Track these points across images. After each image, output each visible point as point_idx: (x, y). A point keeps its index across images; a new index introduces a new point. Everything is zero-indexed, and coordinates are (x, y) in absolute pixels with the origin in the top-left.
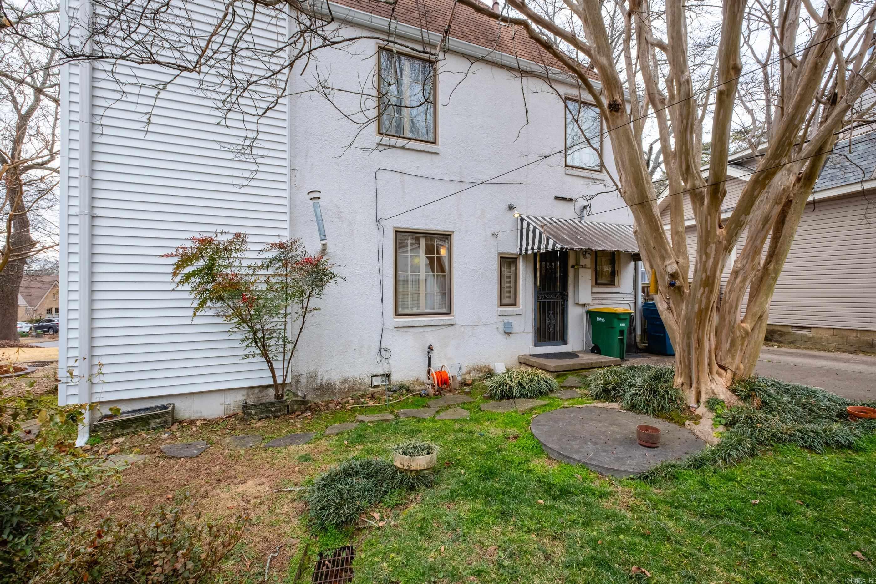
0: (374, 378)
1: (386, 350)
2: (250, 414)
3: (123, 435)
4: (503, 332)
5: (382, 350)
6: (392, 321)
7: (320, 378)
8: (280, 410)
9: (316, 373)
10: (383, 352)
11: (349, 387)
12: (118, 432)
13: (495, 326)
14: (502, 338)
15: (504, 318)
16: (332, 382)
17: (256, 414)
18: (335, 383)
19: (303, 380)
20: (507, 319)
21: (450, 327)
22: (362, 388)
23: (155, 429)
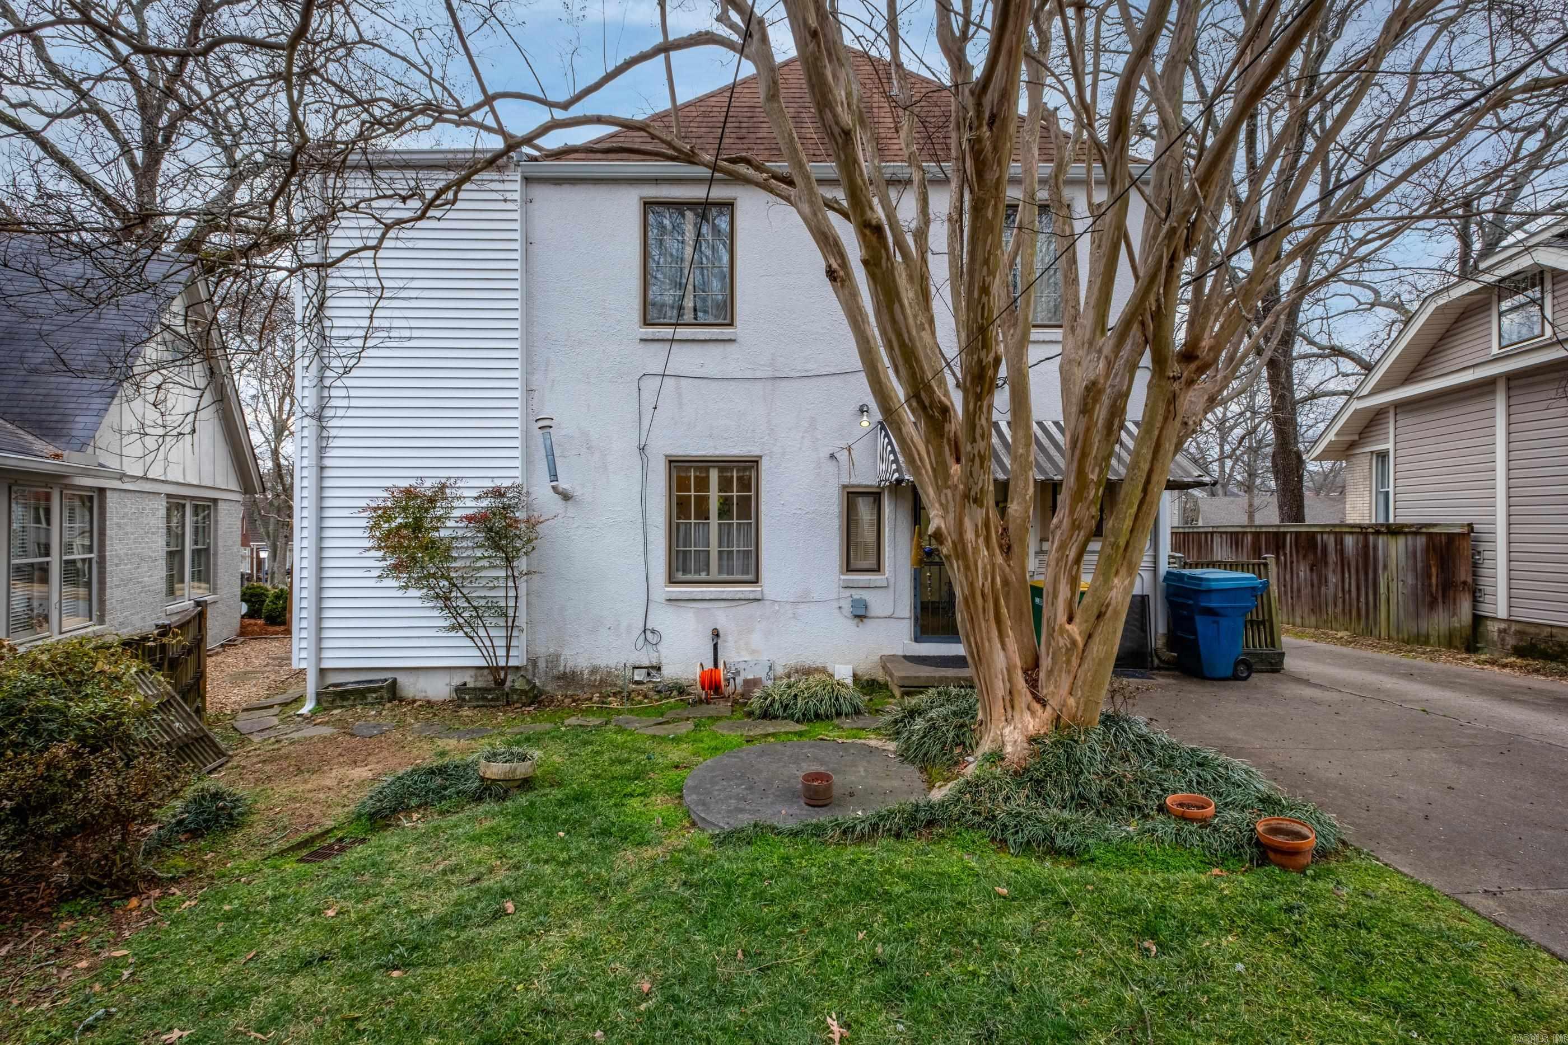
0: (636, 671)
1: (653, 632)
2: (464, 699)
3: (342, 707)
4: (850, 615)
5: (648, 633)
6: (662, 589)
7: (562, 664)
8: (497, 699)
9: (558, 656)
10: (649, 635)
11: (601, 680)
12: (338, 703)
13: (836, 605)
14: (851, 624)
15: (853, 592)
16: (578, 670)
17: (470, 700)
18: (582, 673)
19: (542, 664)
20: (857, 594)
21: (755, 604)
22: (620, 683)
23: (372, 704)
